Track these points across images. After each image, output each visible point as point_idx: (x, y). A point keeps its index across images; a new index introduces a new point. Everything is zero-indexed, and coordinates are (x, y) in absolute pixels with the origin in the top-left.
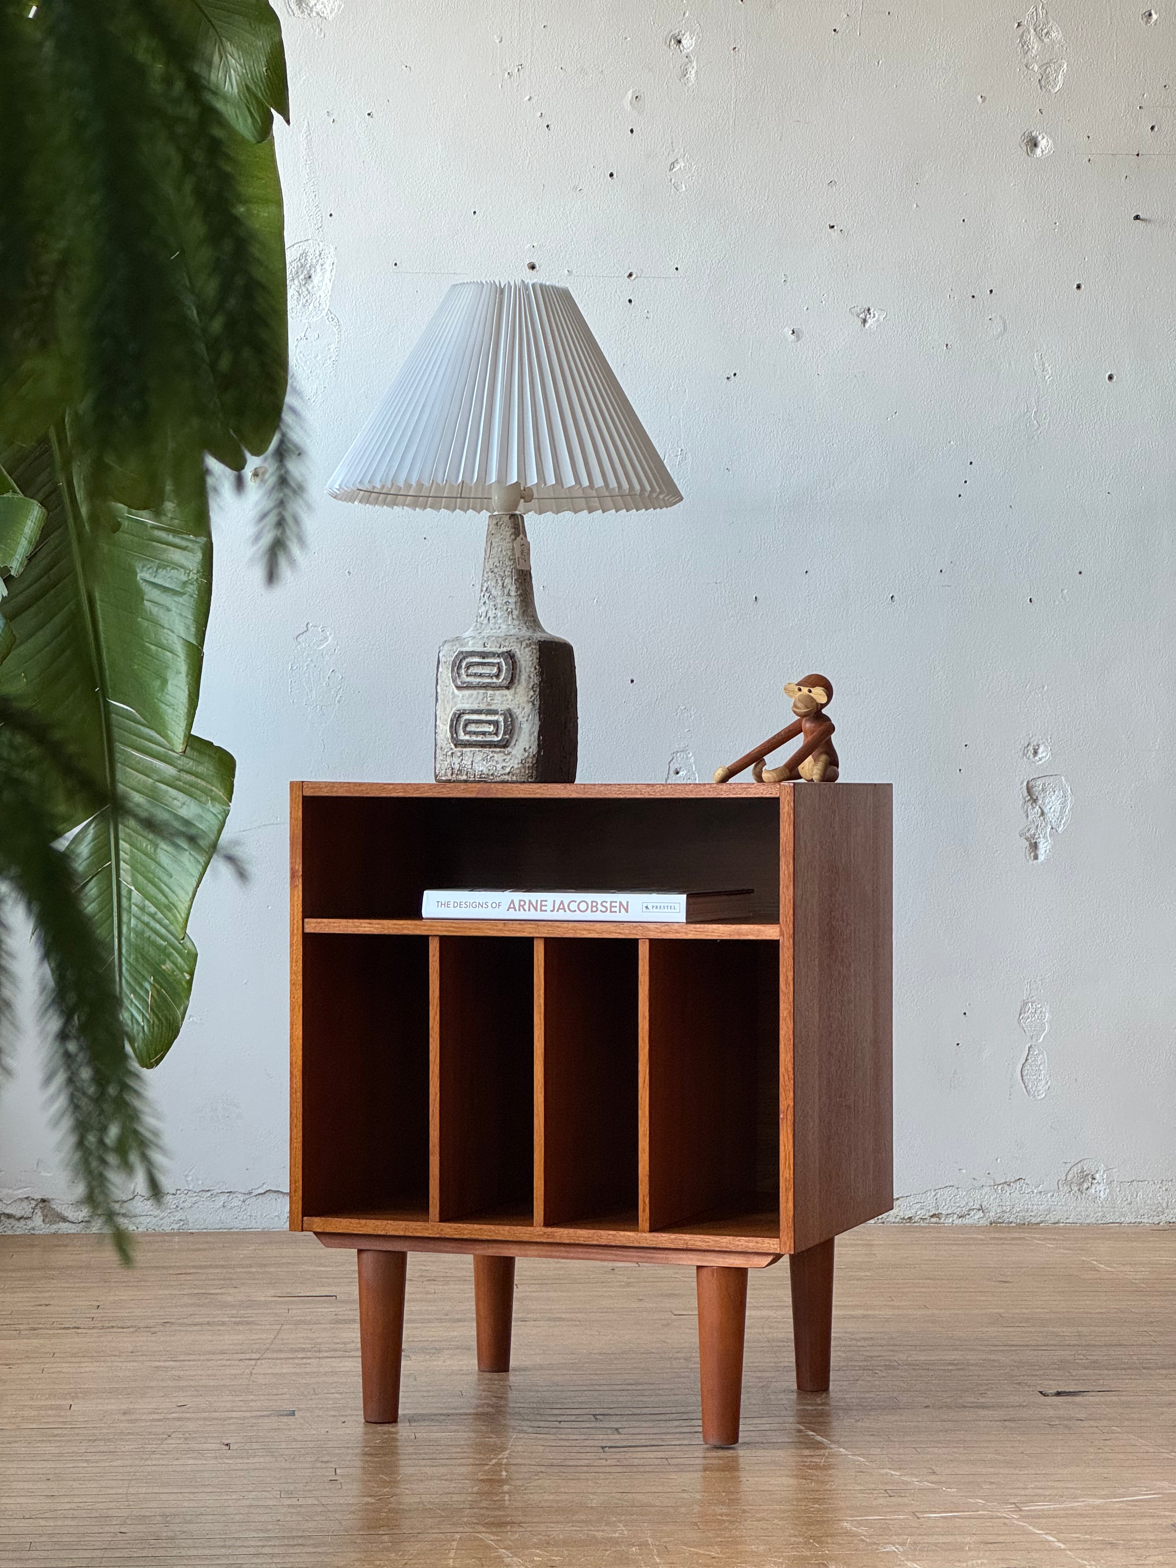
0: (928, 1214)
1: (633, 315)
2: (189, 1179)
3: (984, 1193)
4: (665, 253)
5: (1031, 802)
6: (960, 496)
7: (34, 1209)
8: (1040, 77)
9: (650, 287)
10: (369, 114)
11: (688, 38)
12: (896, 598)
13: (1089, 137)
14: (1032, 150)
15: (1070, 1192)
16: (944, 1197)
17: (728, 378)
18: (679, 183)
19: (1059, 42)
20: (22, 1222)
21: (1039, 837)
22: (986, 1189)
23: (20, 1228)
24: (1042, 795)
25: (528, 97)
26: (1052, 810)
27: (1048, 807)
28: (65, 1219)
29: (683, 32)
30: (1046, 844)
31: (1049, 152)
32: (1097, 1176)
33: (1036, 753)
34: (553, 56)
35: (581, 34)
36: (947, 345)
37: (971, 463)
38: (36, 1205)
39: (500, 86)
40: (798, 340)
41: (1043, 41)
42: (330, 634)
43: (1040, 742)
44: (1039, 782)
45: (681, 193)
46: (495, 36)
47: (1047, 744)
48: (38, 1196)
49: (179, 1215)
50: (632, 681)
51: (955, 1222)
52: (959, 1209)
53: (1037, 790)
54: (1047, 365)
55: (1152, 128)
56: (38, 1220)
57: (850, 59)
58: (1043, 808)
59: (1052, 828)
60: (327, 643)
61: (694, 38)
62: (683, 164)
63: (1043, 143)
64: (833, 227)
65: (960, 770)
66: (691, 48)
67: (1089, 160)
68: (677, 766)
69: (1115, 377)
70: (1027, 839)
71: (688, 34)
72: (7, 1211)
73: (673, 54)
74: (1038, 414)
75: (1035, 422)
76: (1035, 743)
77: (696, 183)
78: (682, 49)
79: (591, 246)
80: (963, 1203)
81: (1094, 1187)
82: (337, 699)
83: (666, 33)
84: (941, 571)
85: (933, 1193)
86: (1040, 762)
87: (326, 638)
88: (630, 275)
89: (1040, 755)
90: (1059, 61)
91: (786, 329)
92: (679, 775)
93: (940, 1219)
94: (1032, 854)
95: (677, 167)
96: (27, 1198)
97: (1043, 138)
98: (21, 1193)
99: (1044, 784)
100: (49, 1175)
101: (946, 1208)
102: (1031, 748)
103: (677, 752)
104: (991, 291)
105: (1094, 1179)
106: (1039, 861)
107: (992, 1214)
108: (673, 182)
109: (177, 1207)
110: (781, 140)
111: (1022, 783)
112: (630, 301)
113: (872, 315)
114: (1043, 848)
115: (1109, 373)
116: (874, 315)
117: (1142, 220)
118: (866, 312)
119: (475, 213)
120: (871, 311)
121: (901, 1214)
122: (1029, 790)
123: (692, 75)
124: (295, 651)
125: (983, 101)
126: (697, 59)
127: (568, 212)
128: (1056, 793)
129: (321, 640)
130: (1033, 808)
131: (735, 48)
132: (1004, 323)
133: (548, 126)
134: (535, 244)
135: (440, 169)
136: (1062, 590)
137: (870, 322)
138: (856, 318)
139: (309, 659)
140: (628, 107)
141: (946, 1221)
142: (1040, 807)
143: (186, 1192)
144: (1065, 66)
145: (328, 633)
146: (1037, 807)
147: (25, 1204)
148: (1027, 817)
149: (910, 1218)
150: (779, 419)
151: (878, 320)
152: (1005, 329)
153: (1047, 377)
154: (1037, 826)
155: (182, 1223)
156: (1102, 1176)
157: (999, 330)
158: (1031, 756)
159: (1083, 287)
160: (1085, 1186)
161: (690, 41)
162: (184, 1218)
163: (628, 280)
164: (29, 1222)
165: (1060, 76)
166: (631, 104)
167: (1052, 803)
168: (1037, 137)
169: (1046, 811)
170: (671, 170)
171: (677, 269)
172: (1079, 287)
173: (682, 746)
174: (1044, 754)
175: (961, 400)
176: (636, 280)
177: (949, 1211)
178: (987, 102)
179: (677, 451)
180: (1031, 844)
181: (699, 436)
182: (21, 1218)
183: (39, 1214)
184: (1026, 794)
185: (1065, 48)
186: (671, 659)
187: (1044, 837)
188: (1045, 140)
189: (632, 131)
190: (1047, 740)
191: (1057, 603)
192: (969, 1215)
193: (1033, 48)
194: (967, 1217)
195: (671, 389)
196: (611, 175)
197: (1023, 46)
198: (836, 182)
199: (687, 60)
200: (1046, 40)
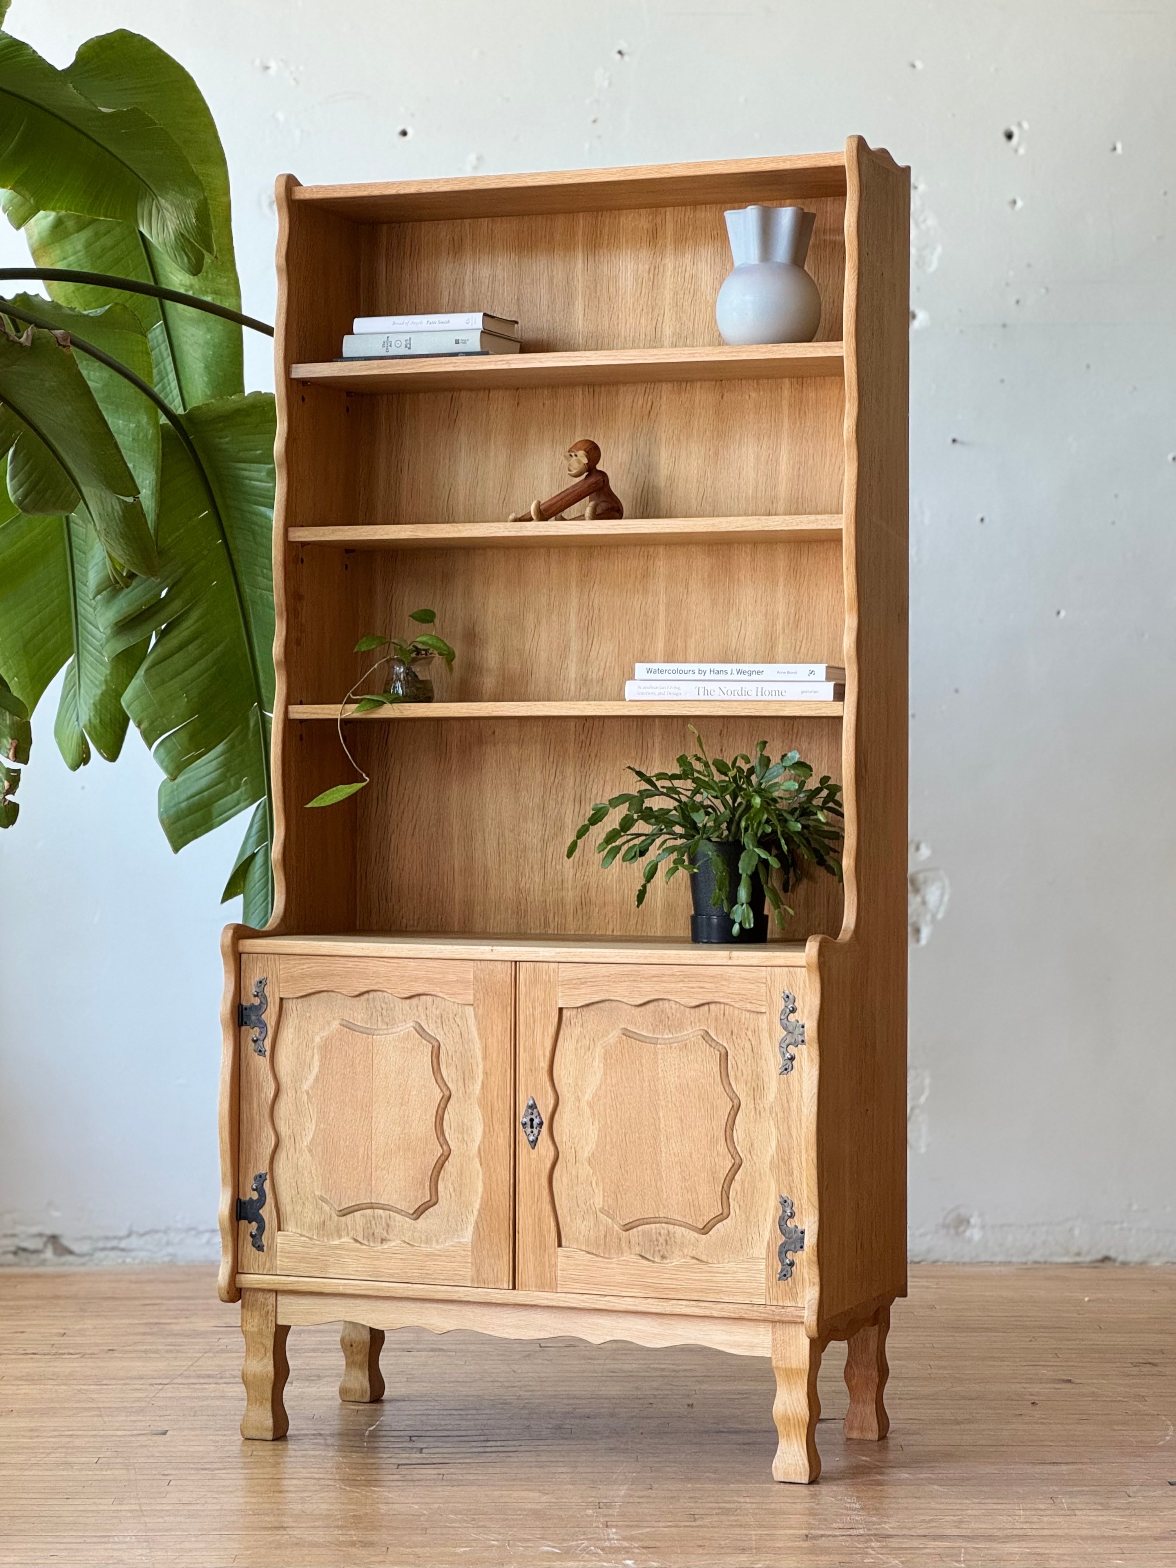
5: (913, 892)
7: (45, 1243)
13: (961, 310)
14: (910, 323)
15: (947, 1234)
19: (934, 229)
20: (35, 1255)
21: (923, 923)
23: (34, 1260)
24: (926, 886)
26: (934, 899)
27: (931, 896)
28: (72, 1253)
30: (928, 929)
31: (926, 324)
32: (973, 1221)
33: (918, 849)
38: (47, 1240)
41: (919, 228)
43: (924, 839)
44: (923, 874)
47: (929, 841)
48: (49, 1232)
49: (170, 1250)
53: (920, 881)
55: (1018, 301)
56: (49, 1254)
59: (933, 915)
63: (920, 316)
67: (962, 331)
69: (986, 520)
72: (22, 1246)
76: (919, 840)
86: (923, 857)
89: (923, 851)
90: (935, 244)
94: (916, 938)
96: (40, 1234)
97: (921, 312)
98: (35, 1230)
99: (927, 876)
100: (58, 1214)
102: (915, 845)
105: (970, 1223)
106: (922, 944)
109: (168, 1242)
114: (926, 932)
115: (981, 516)
122: (912, 882)
128: (938, 883)
130: (916, 897)
136: (942, 706)
142: (923, 896)
143: (175, 1230)
144: (939, 249)
146: (919, 897)
147: (38, 1239)
153: (925, 520)
154: (919, 913)
155: (172, 1256)
156: (979, 1221)
158: (915, 851)
159: (957, 441)
160: (961, 1229)
162: (174, 1252)
164: (41, 1255)
165: (935, 258)
167: (934, 893)
168: (916, 311)
169: (928, 899)
172: (953, 440)
174: (926, 850)
180: (913, 929)
182: (34, 1251)
183: (50, 1248)
185: (938, 234)
187: (927, 923)
190: (929, 838)
191: (938, 717)
200: (923, 227)
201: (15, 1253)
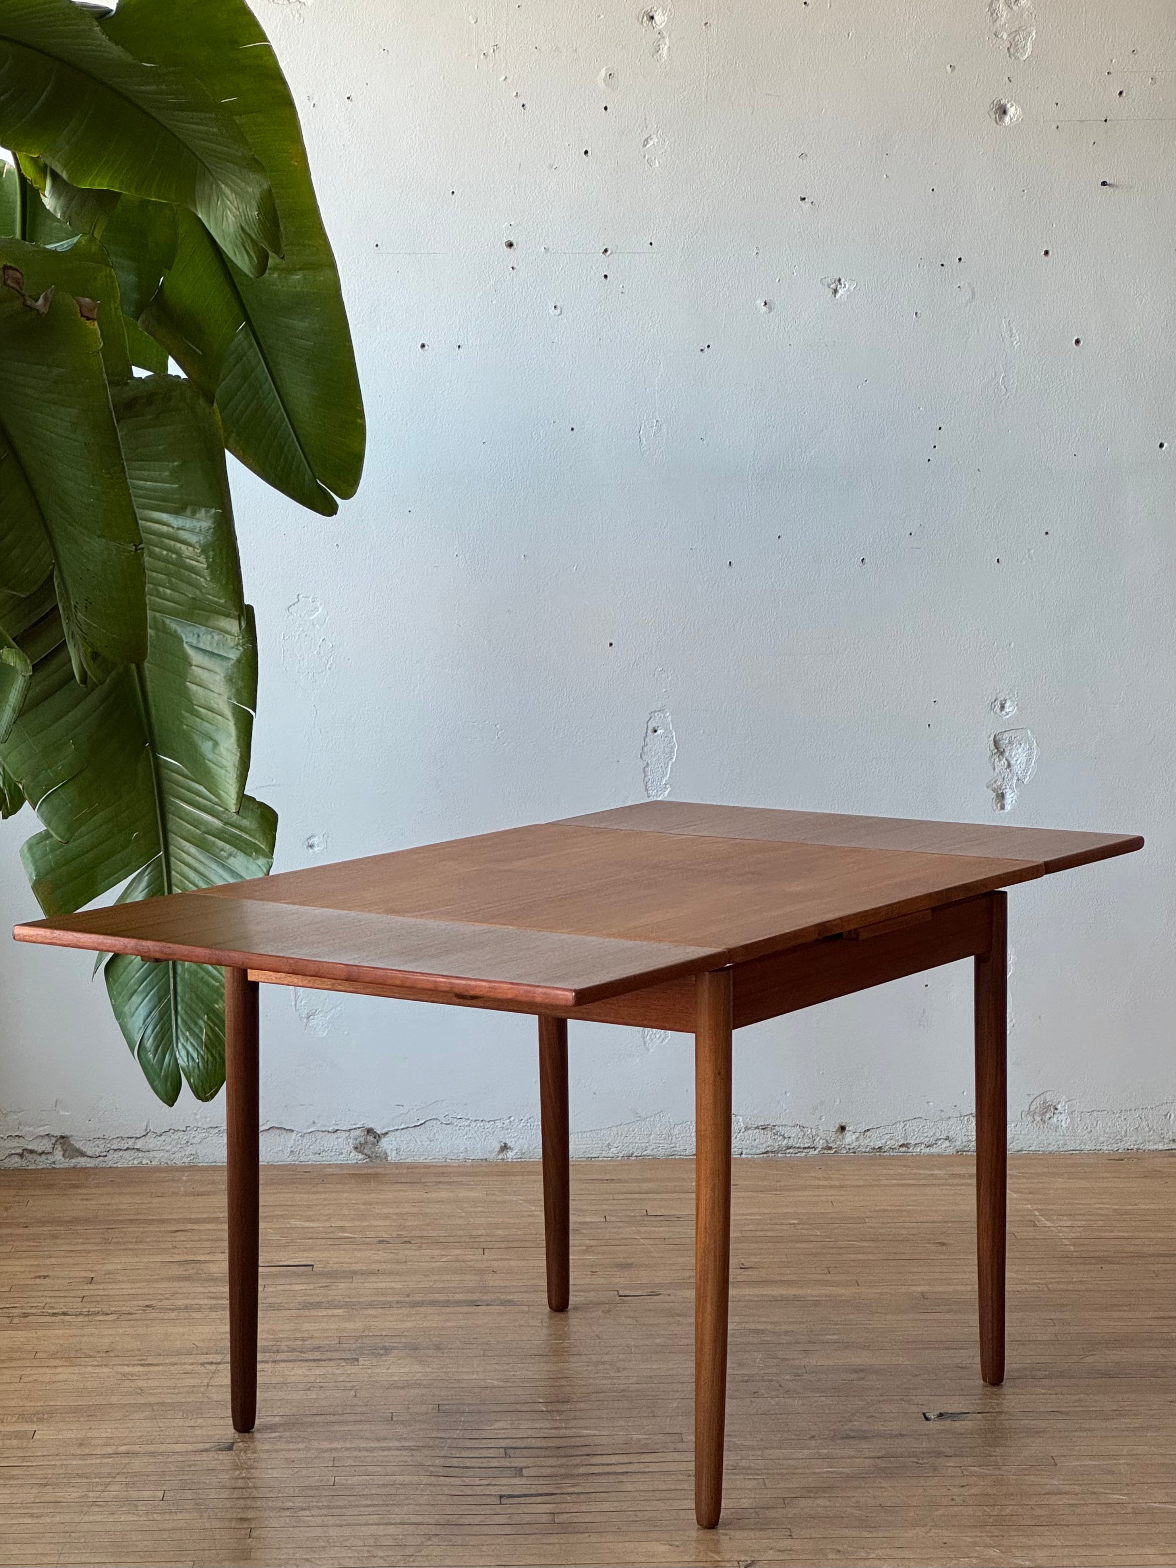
0: (897, 1144)
1: (609, 290)
2: (198, 1117)
3: (950, 1123)
4: (640, 228)
5: (997, 755)
6: (929, 460)
7: (54, 1144)
8: (1009, 46)
9: (625, 262)
10: (348, 98)
11: (661, 14)
12: (866, 561)
13: (1057, 104)
14: (1001, 118)
15: (1033, 1122)
16: (914, 1128)
17: (702, 350)
18: (653, 159)
19: (1028, 10)
20: (44, 1157)
21: (1006, 788)
22: (952, 1121)
23: (42, 1163)
24: (1009, 748)
25: (503, 78)
26: (1018, 762)
27: (1015, 759)
28: (83, 1154)
29: (655, 8)
30: (1012, 795)
31: (1018, 119)
32: (1059, 1107)
33: (1003, 707)
34: (527, 36)
35: (555, 13)
36: (916, 313)
37: (940, 428)
38: (56, 1141)
39: (476, 67)
40: (769, 313)
41: (1012, 9)
42: (321, 605)
43: (1007, 697)
44: (1006, 735)
45: (654, 169)
46: (470, 17)
47: (1014, 699)
48: (58, 1134)
49: (189, 1150)
50: (611, 644)
51: (923, 1151)
52: (927, 1139)
53: (1004, 743)
54: (1014, 331)
55: (1121, 93)
56: (58, 1155)
57: (820, 32)
58: (1010, 760)
59: (1018, 780)
60: (317, 613)
61: (666, 14)
62: (656, 140)
63: (1011, 111)
64: (804, 199)
65: (929, 725)
66: (663, 24)
67: (1058, 127)
68: (655, 725)
69: (1082, 342)
70: (993, 791)
71: (660, 10)
72: (29, 1147)
73: (646, 31)
74: (1006, 379)
75: (1003, 387)
76: (1002, 698)
77: (669, 158)
78: (654, 25)
79: (567, 223)
80: (931, 1134)
81: (1056, 1116)
82: (328, 666)
83: (638, 10)
84: (911, 534)
85: (902, 1125)
86: (1007, 717)
87: (317, 609)
88: (606, 251)
89: (1007, 710)
90: (1028, 29)
91: (758, 301)
92: (656, 734)
93: (908, 1148)
94: (999, 805)
95: (651, 143)
96: (48, 1135)
97: (1012, 105)
98: (41, 1131)
99: (1011, 737)
100: (67, 1114)
101: (914, 1138)
102: (998, 703)
103: (655, 712)
104: (960, 259)
105: (1057, 1109)
106: (1006, 811)
107: (958, 1143)
108: (646, 158)
109: (187, 1142)
110: (752, 114)
111: (990, 736)
112: (606, 276)
113: (843, 285)
114: (1010, 798)
115: (1076, 338)
116: (845, 285)
117: (1110, 185)
118: (837, 282)
119: (453, 193)
120: (842, 281)
121: (872, 1144)
122: (996, 743)
123: (664, 51)
124: (288, 622)
125: (952, 71)
126: (670, 36)
127: (544, 190)
128: (1023, 745)
129: (312, 611)
130: (1000, 761)
131: (706, 24)
132: (973, 291)
133: (523, 106)
134: (512, 223)
135: (419, 150)
136: (1029, 550)
137: (841, 292)
138: (827, 288)
139: (301, 629)
140: (602, 85)
141: (915, 1150)
142: (1006, 759)
143: (195, 1129)
144: (1034, 34)
145: (318, 604)
146: (1004, 759)
147: (45, 1141)
148: (994, 769)
149: (880, 1148)
150: (752, 390)
151: (848, 290)
152: (973, 297)
153: (1015, 343)
154: (1004, 778)
155: (192, 1157)
156: (1064, 1106)
157: (968, 298)
158: (998, 711)
159: (1050, 253)
160: (1048, 1116)
161: (663, 17)
162: (194, 1152)
163: (604, 256)
164: (50, 1157)
165: (1028, 44)
166: (605, 81)
167: (1018, 755)
168: (1006, 105)
169: (1013, 762)
170: (644, 146)
171: (651, 244)
172: (1046, 253)
173: (660, 706)
174: (1011, 709)
175: (930, 366)
176: (611, 256)
177: (917, 1142)
178: (957, 70)
179: (653, 423)
180: (997, 795)
181: (673, 407)
182: (43, 1152)
183: (60, 1149)
184: (993, 747)
185: (1033, 15)
186: (648, 622)
187: (1010, 788)
188: (1014, 107)
189: (606, 108)
190: (1014, 695)
191: (1024, 563)
192: (936, 1144)
193: (1002, 16)
194: (935, 1146)
195: (647, 361)
196: (586, 152)
197: (992, 14)
198: (806, 155)
199: (659, 36)
200: (1015, 8)
201: (21, 1155)
